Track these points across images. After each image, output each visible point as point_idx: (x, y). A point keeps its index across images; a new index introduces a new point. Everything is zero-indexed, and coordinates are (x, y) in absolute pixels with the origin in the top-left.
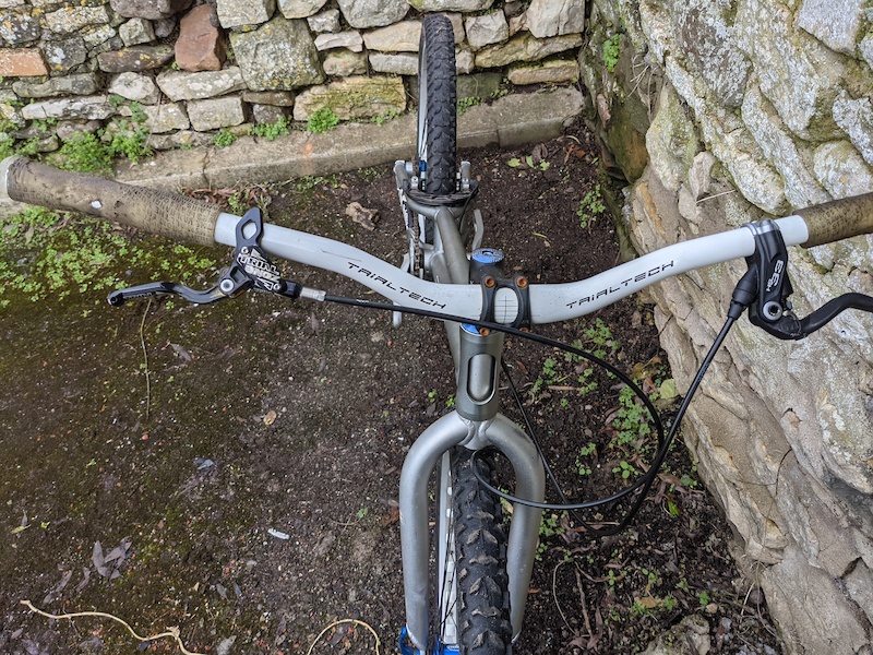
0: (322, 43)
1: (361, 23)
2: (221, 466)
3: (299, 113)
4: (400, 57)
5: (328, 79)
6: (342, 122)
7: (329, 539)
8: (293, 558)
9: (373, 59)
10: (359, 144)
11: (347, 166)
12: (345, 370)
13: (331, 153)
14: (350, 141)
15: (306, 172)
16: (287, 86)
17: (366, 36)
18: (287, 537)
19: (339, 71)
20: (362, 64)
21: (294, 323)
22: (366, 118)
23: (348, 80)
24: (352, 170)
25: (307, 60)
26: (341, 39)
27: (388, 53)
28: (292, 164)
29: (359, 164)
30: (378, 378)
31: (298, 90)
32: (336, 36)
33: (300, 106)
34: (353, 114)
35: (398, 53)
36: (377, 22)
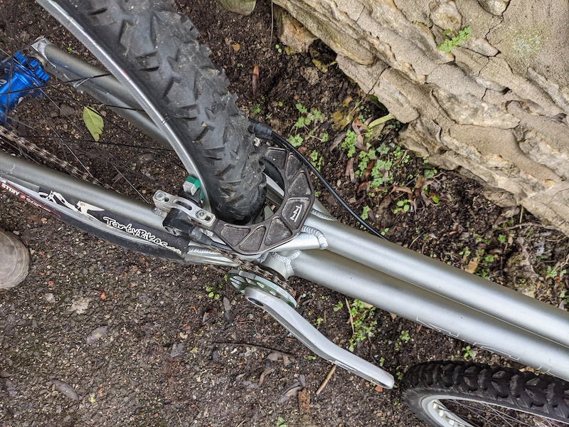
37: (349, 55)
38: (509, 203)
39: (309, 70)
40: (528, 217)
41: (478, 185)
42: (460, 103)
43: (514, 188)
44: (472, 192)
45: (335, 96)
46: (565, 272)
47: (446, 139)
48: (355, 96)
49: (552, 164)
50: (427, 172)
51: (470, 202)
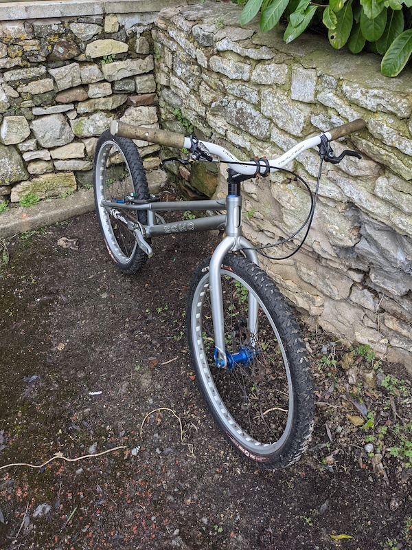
0: (27, 157)
1: (50, 145)
2: (43, 377)
3: (14, 197)
4: (71, 161)
5: (31, 177)
6: (41, 200)
7: (125, 384)
8: (110, 400)
9: (56, 163)
10: (55, 209)
11: (49, 222)
12: (94, 314)
13: (40, 216)
14: (49, 209)
15: (25, 230)
16: (7, 183)
17: (51, 152)
18: (101, 392)
19: (38, 171)
20: (51, 166)
21: (52, 301)
22: (56, 196)
23: (43, 176)
24: (52, 224)
25: (19, 167)
26: (38, 154)
27: (65, 160)
28: (16, 226)
29: (56, 220)
30: (114, 312)
31: (13, 185)
32: (35, 153)
33: (15, 193)
34: (47, 195)
35: (70, 159)
36: (59, 144)
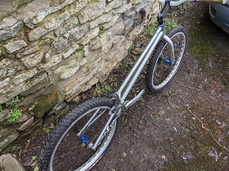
8: (175, 122)
18: (174, 127)
37: (84, 88)
38: (119, 64)
39: (84, 97)
40: (123, 61)
41: (114, 69)
42: (98, 70)
43: (116, 63)
44: (115, 71)
45: (90, 93)
46: (135, 56)
47: (104, 74)
48: (90, 90)
49: (113, 55)
50: (109, 79)
51: (117, 72)
